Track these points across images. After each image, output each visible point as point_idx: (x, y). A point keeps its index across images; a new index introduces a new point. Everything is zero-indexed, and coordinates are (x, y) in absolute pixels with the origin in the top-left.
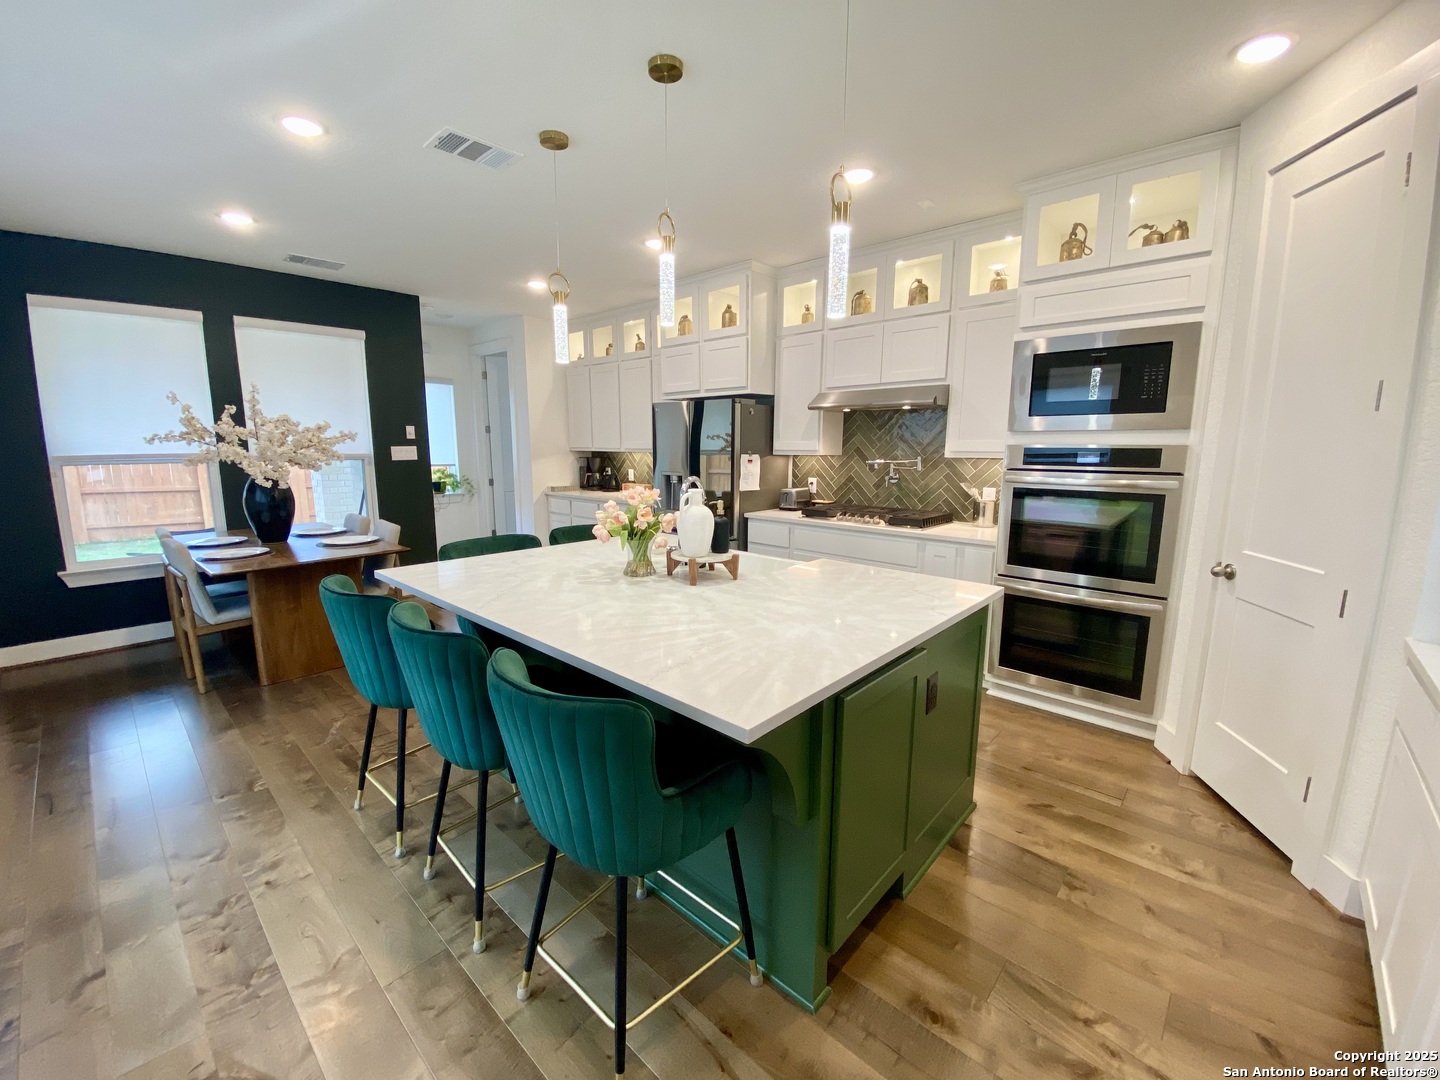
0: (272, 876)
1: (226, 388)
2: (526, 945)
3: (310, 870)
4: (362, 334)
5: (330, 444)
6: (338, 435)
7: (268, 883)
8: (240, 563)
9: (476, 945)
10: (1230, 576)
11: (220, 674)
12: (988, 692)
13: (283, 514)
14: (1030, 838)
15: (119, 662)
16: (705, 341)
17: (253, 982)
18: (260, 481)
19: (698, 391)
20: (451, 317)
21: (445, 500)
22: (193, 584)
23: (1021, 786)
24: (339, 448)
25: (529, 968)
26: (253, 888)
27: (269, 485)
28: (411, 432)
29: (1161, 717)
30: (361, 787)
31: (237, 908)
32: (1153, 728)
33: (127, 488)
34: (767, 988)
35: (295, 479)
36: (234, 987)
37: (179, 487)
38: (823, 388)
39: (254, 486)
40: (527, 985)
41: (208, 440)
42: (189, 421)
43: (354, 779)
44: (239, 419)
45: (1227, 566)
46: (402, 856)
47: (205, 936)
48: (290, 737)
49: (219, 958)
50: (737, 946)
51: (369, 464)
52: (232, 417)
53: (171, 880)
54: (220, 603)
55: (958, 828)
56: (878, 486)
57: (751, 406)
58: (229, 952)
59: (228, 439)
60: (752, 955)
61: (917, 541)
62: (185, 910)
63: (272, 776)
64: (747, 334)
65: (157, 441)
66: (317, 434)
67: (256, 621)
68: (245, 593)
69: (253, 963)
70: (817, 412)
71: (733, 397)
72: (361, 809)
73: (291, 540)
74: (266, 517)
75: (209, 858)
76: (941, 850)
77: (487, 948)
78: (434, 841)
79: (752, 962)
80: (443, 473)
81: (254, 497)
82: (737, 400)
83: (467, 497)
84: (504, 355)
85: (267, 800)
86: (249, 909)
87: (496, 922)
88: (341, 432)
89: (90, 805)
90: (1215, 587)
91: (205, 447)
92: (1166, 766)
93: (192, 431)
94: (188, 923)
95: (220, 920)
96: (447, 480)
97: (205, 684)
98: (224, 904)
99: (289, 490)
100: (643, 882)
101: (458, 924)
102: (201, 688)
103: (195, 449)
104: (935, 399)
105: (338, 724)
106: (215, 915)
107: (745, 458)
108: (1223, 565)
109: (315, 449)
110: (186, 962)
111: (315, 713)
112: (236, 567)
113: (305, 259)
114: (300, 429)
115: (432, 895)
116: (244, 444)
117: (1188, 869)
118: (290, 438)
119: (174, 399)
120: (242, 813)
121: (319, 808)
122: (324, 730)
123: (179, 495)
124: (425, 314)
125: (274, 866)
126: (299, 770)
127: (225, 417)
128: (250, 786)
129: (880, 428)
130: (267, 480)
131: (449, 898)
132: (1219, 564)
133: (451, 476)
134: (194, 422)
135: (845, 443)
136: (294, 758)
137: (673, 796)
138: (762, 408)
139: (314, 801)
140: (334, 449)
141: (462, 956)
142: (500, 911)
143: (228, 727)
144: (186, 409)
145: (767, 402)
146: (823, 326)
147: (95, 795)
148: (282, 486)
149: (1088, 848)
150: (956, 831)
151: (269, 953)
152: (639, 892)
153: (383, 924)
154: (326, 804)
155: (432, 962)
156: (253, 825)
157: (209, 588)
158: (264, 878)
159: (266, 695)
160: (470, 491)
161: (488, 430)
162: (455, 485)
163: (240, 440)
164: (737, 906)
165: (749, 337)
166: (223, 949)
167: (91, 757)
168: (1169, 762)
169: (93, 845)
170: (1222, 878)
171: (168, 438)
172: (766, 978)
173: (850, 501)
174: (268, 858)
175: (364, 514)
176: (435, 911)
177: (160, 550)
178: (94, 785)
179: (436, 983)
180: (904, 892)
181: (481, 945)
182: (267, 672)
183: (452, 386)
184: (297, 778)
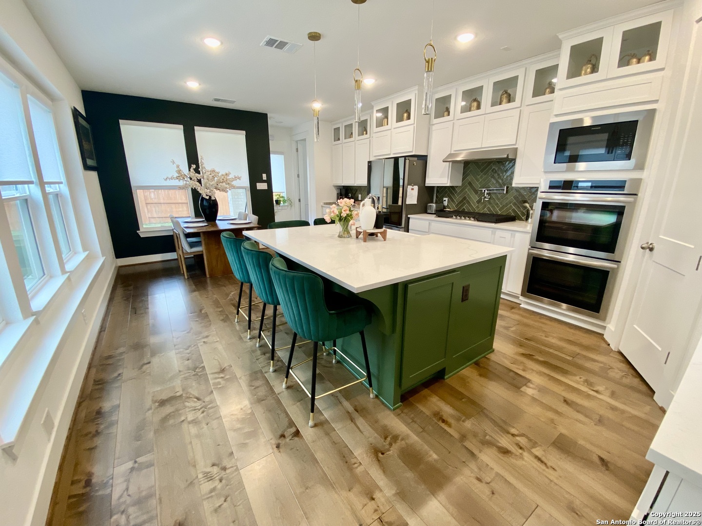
0: (205, 340)
1: (193, 158)
2: (286, 369)
3: (218, 340)
4: (244, 132)
5: (231, 181)
6: (234, 177)
7: (204, 342)
8: (199, 229)
9: (271, 369)
10: (651, 249)
11: (193, 272)
12: (521, 306)
13: (214, 210)
14: (517, 366)
15: (159, 266)
16: (394, 128)
17: (197, 370)
18: (204, 196)
19: (390, 154)
20: (282, 122)
21: (280, 208)
22: (182, 237)
23: (521, 346)
24: (234, 183)
25: (287, 377)
26: (200, 343)
27: (208, 198)
28: (264, 176)
29: (609, 323)
30: (238, 314)
31: (194, 348)
32: (604, 328)
33: (162, 201)
34: (376, 399)
35: (218, 196)
36: (190, 371)
37: (180, 201)
38: (452, 151)
39: (203, 198)
40: (286, 383)
41: (186, 179)
42: (179, 171)
43: (236, 311)
44: (197, 171)
45: (651, 244)
46: (250, 339)
47: (183, 355)
48: (215, 296)
49: (187, 362)
50: (364, 380)
51: (248, 191)
52: (194, 169)
53: (173, 337)
54: (192, 245)
55: (481, 358)
56: (479, 201)
57: (415, 161)
58: (190, 361)
59: (193, 179)
60: (371, 386)
61: (492, 230)
62: (176, 347)
63: (209, 309)
64: (414, 124)
65: (168, 179)
66: (226, 177)
67: (204, 252)
68: (200, 242)
69: (197, 365)
70: (448, 163)
71: (405, 157)
72: (237, 322)
73: (217, 221)
74: (207, 211)
75: (186, 332)
76: (470, 364)
77: (275, 371)
78: (260, 334)
79: (371, 389)
80: (279, 196)
81: (203, 203)
82: (407, 158)
83: (289, 206)
84: (305, 140)
85: (206, 316)
86: (198, 349)
87: (280, 363)
88: (235, 176)
89: (148, 312)
90: (644, 256)
91: (185, 182)
92: (606, 346)
93: (181, 176)
94: (177, 351)
95: (188, 351)
96: (281, 199)
97: (187, 275)
98: (189, 346)
99: (215, 200)
100: (336, 357)
101: (267, 362)
102: (186, 277)
103: (181, 183)
104: (508, 155)
105: (233, 293)
106: (187, 349)
107: (410, 187)
108: (649, 244)
109: (225, 183)
110: (176, 362)
111: (225, 289)
112: (198, 230)
113: (220, 99)
114: (220, 175)
115: (259, 352)
116: (199, 181)
117: (595, 389)
118: (216, 179)
119: (174, 163)
120: (197, 319)
121: (224, 320)
122: (228, 295)
123: (180, 204)
124: (270, 122)
125: (207, 337)
126: (217, 307)
127: (192, 170)
128: (201, 311)
129: (482, 171)
130: (207, 195)
131: (264, 354)
132: (647, 243)
133: (283, 197)
134: (181, 172)
135: (463, 179)
136: (217, 304)
137: (334, 314)
138: (420, 162)
139: (222, 318)
140: (232, 183)
141: (266, 372)
142: (282, 361)
143: (195, 291)
144: (178, 167)
145: (423, 159)
146: (454, 118)
147: (150, 309)
148: (213, 198)
149: (545, 374)
150: (480, 359)
151: (203, 363)
152: (334, 361)
153: (241, 359)
154: (226, 319)
155: (256, 373)
156: (201, 323)
157: (189, 239)
158: (203, 340)
159: (208, 281)
160: (291, 204)
161: (298, 176)
162: (284, 201)
163: (197, 179)
164: (365, 365)
165: (415, 125)
166: (188, 360)
167: (149, 297)
168: (609, 345)
169: (148, 325)
170: (613, 395)
171: (172, 178)
172: (377, 397)
173: (464, 209)
174: (206, 334)
175: (247, 212)
176: (259, 357)
177: (171, 224)
178: (150, 306)
179: (257, 379)
180: (446, 377)
181: (273, 370)
182: (209, 272)
183: (283, 156)
184: (217, 309)
